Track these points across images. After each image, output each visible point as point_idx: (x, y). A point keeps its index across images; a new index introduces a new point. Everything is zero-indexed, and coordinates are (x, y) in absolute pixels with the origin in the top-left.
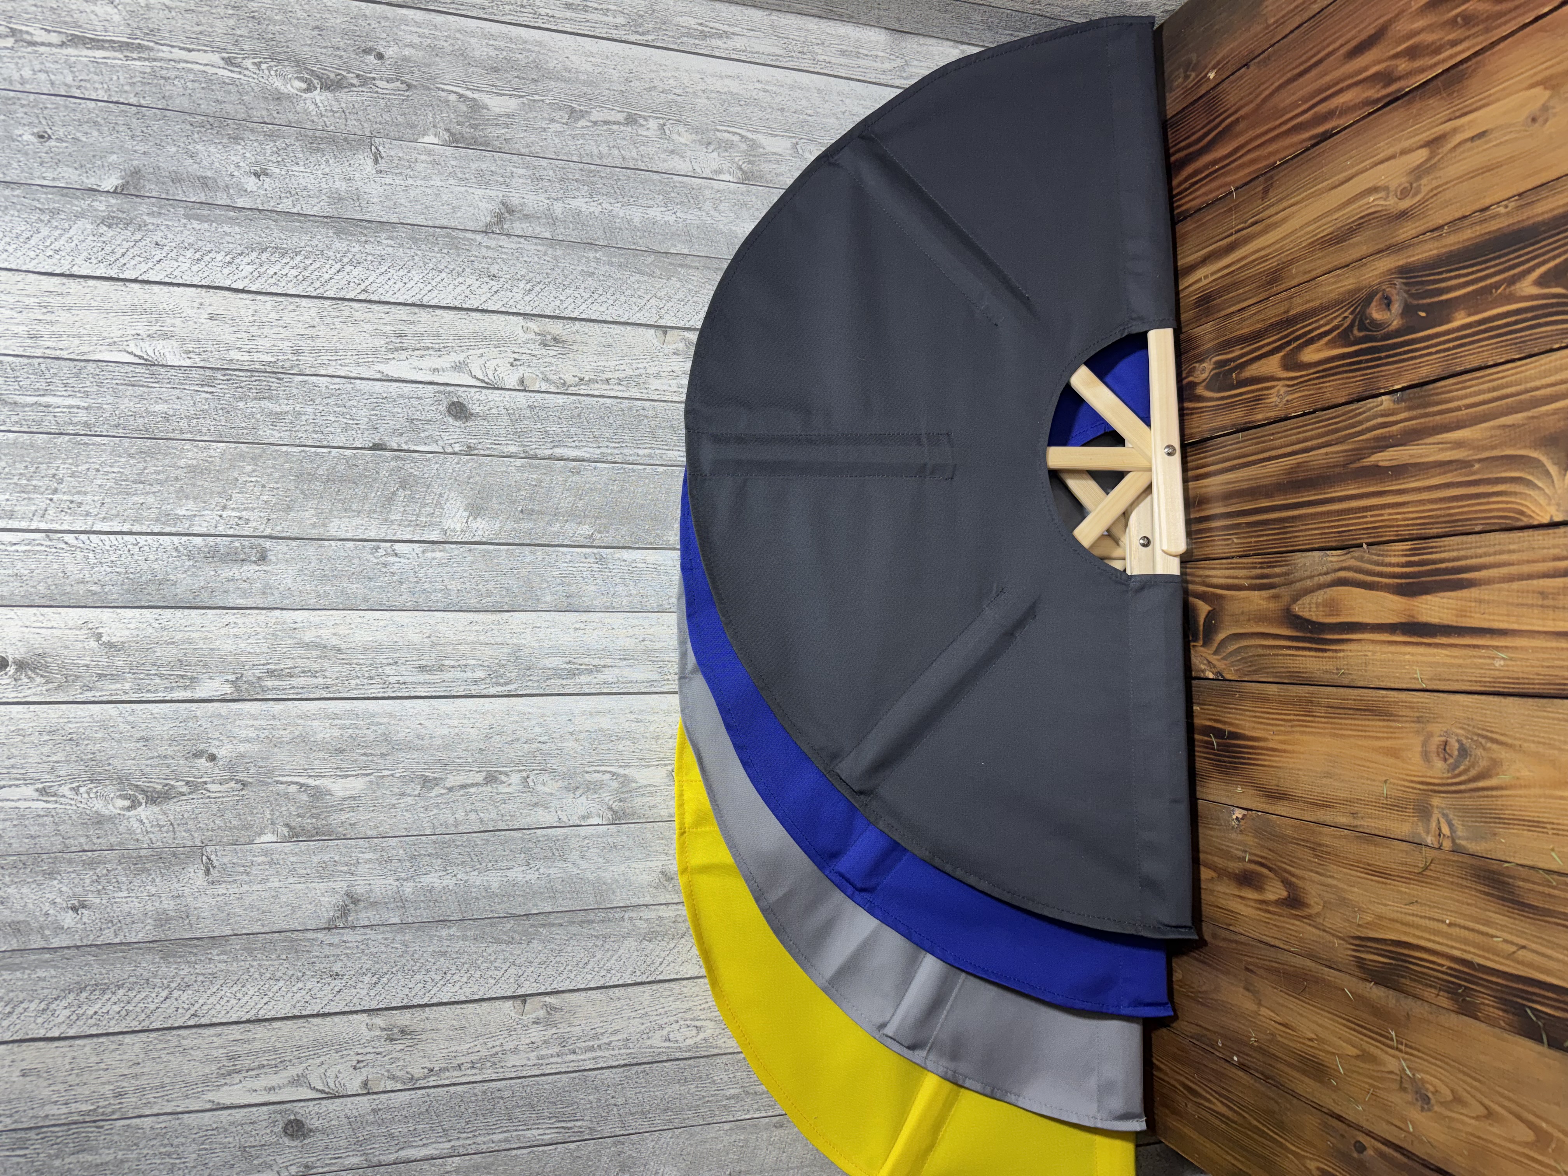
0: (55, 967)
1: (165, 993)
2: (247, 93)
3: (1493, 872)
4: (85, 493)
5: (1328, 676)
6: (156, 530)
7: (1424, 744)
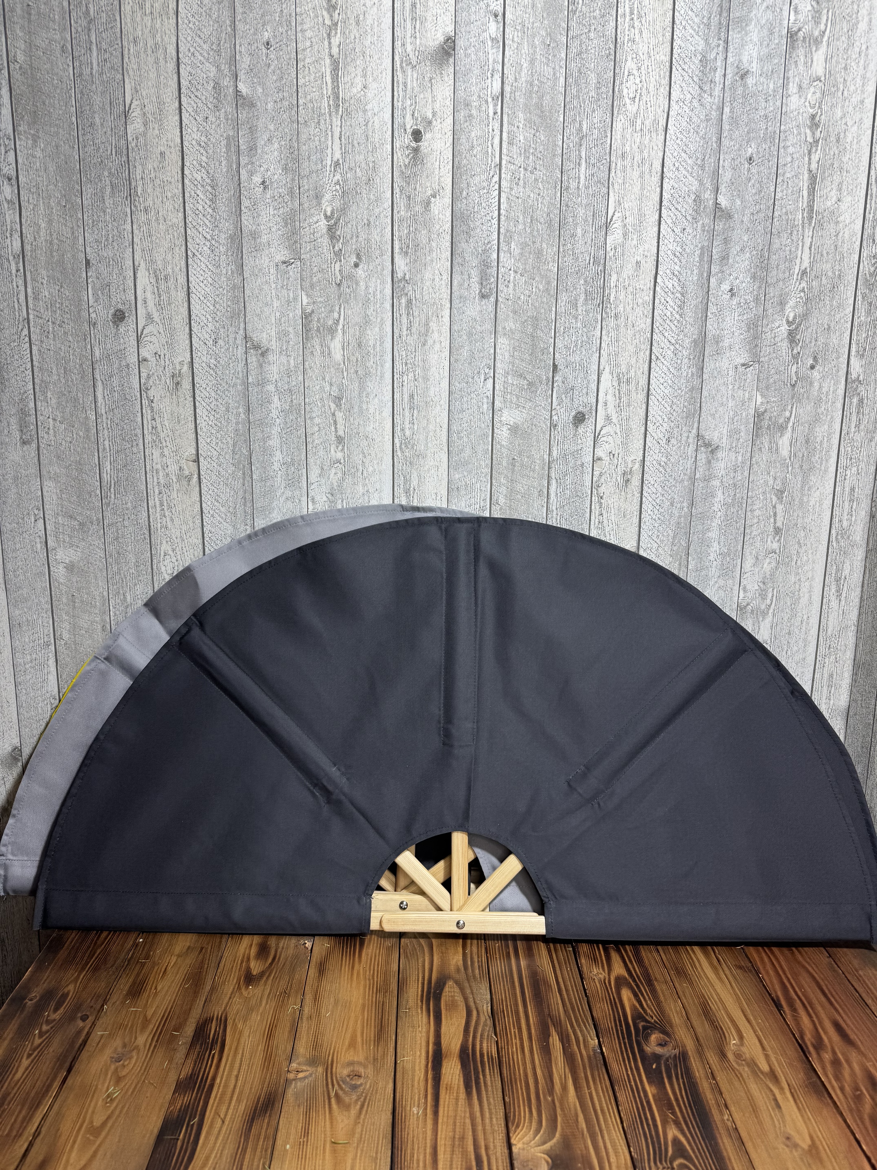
0: (227, 172)
1: (208, 237)
2: (784, 284)
3: (273, 1104)
4: (524, 187)
5: (404, 1003)
6: (502, 230)
7: (360, 1063)
